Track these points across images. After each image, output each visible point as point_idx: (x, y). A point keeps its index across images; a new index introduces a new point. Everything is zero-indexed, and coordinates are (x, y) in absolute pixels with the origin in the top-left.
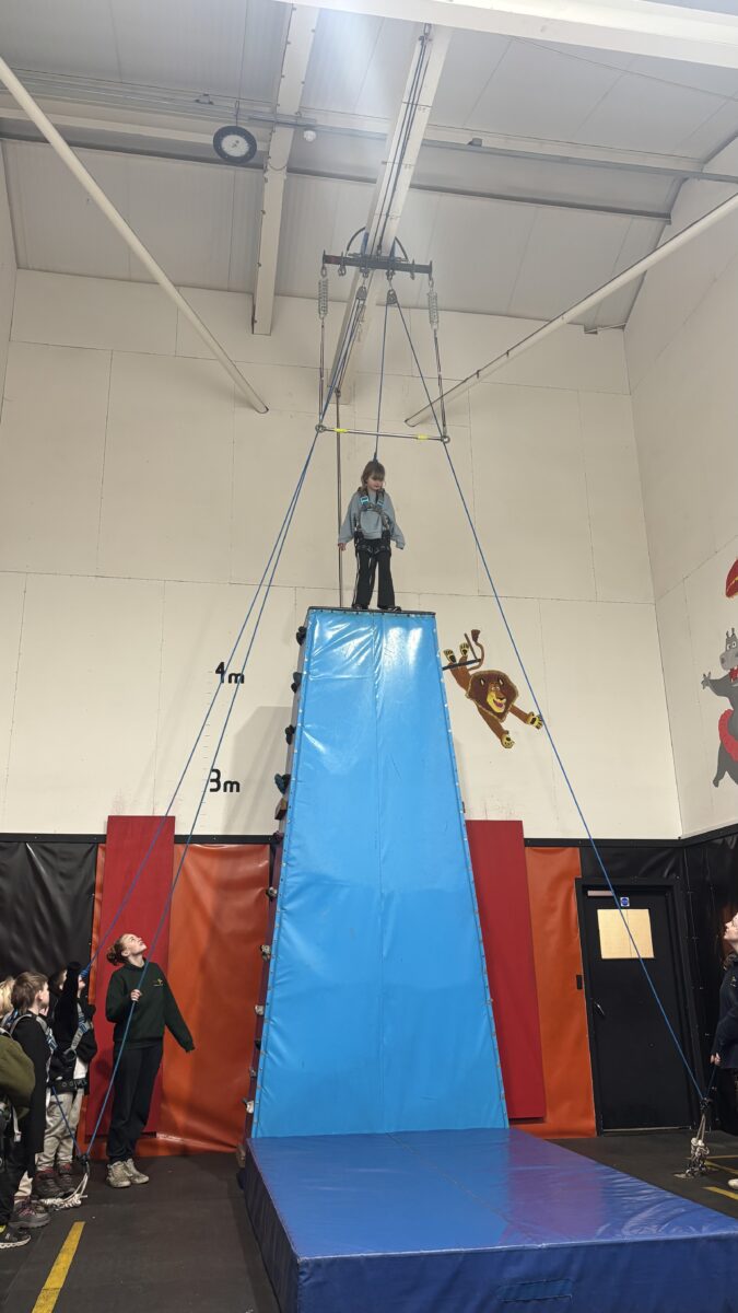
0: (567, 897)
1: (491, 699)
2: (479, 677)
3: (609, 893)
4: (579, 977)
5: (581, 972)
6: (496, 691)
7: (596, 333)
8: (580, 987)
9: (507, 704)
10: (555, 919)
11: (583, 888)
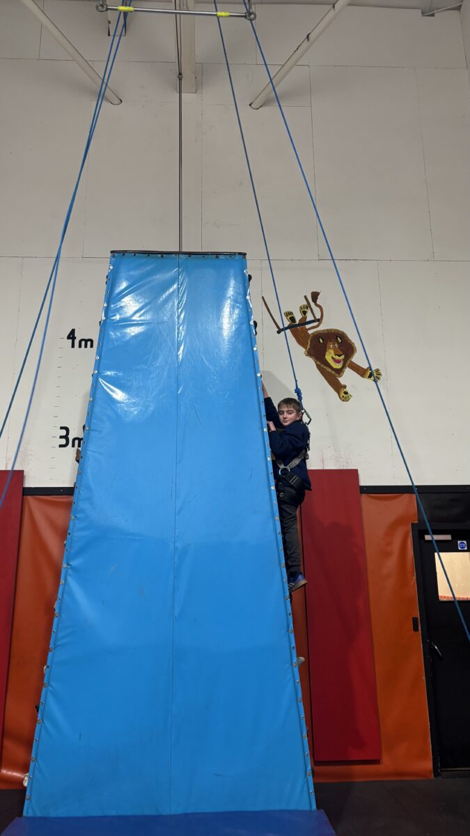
0: (403, 541)
1: (330, 355)
2: (317, 336)
3: (448, 537)
4: (415, 620)
5: (417, 614)
6: (334, 347)
7: (433, 15)
8: (416, 629)
9: (345, 361)
10: (391, 563)
11: (419, 532)
